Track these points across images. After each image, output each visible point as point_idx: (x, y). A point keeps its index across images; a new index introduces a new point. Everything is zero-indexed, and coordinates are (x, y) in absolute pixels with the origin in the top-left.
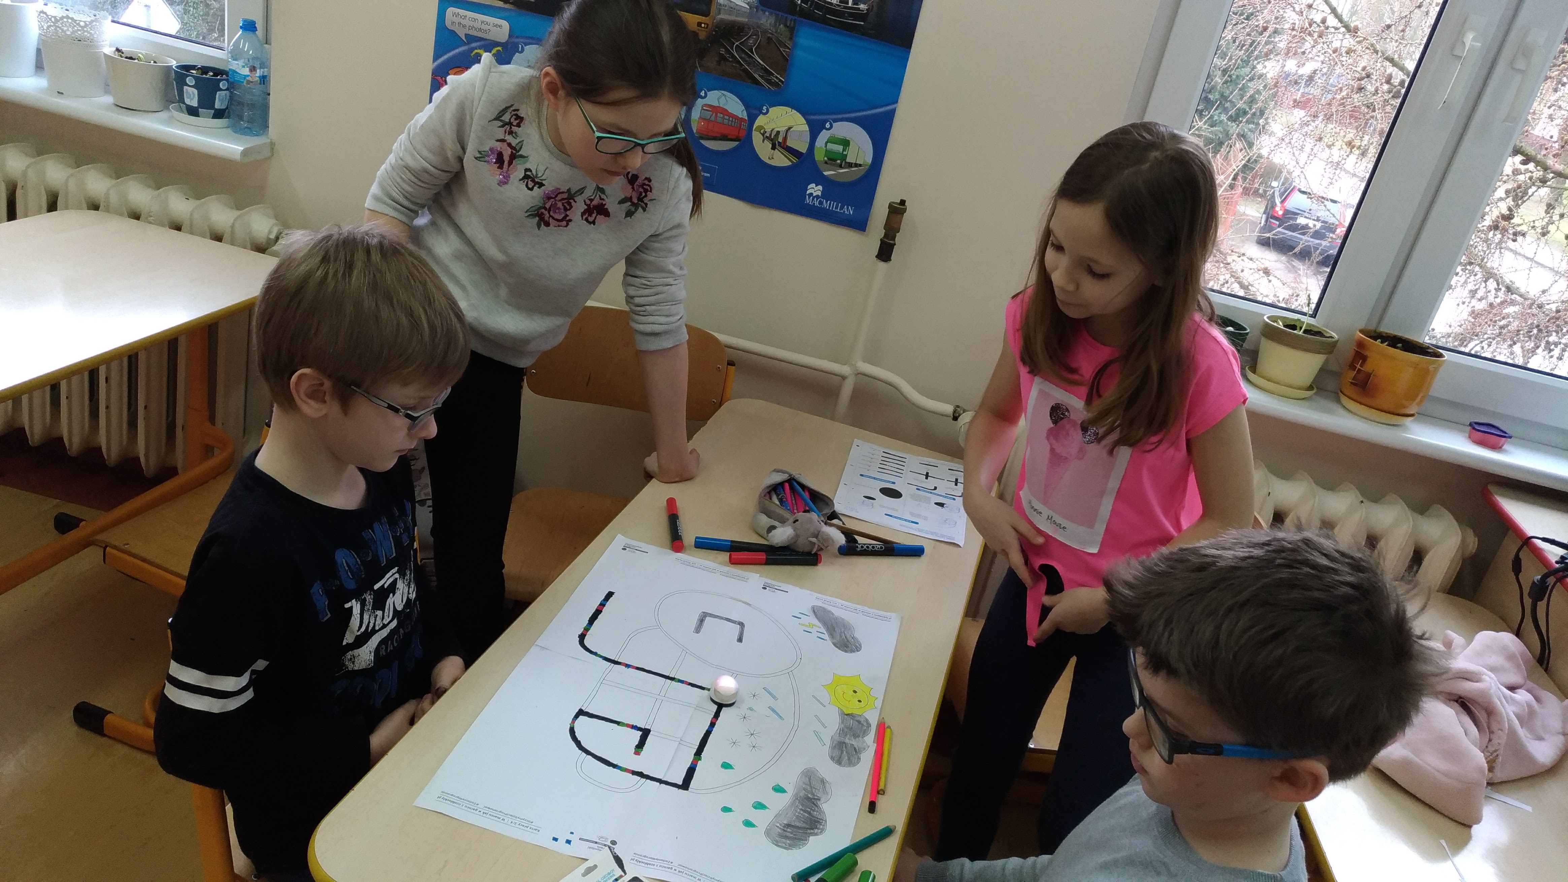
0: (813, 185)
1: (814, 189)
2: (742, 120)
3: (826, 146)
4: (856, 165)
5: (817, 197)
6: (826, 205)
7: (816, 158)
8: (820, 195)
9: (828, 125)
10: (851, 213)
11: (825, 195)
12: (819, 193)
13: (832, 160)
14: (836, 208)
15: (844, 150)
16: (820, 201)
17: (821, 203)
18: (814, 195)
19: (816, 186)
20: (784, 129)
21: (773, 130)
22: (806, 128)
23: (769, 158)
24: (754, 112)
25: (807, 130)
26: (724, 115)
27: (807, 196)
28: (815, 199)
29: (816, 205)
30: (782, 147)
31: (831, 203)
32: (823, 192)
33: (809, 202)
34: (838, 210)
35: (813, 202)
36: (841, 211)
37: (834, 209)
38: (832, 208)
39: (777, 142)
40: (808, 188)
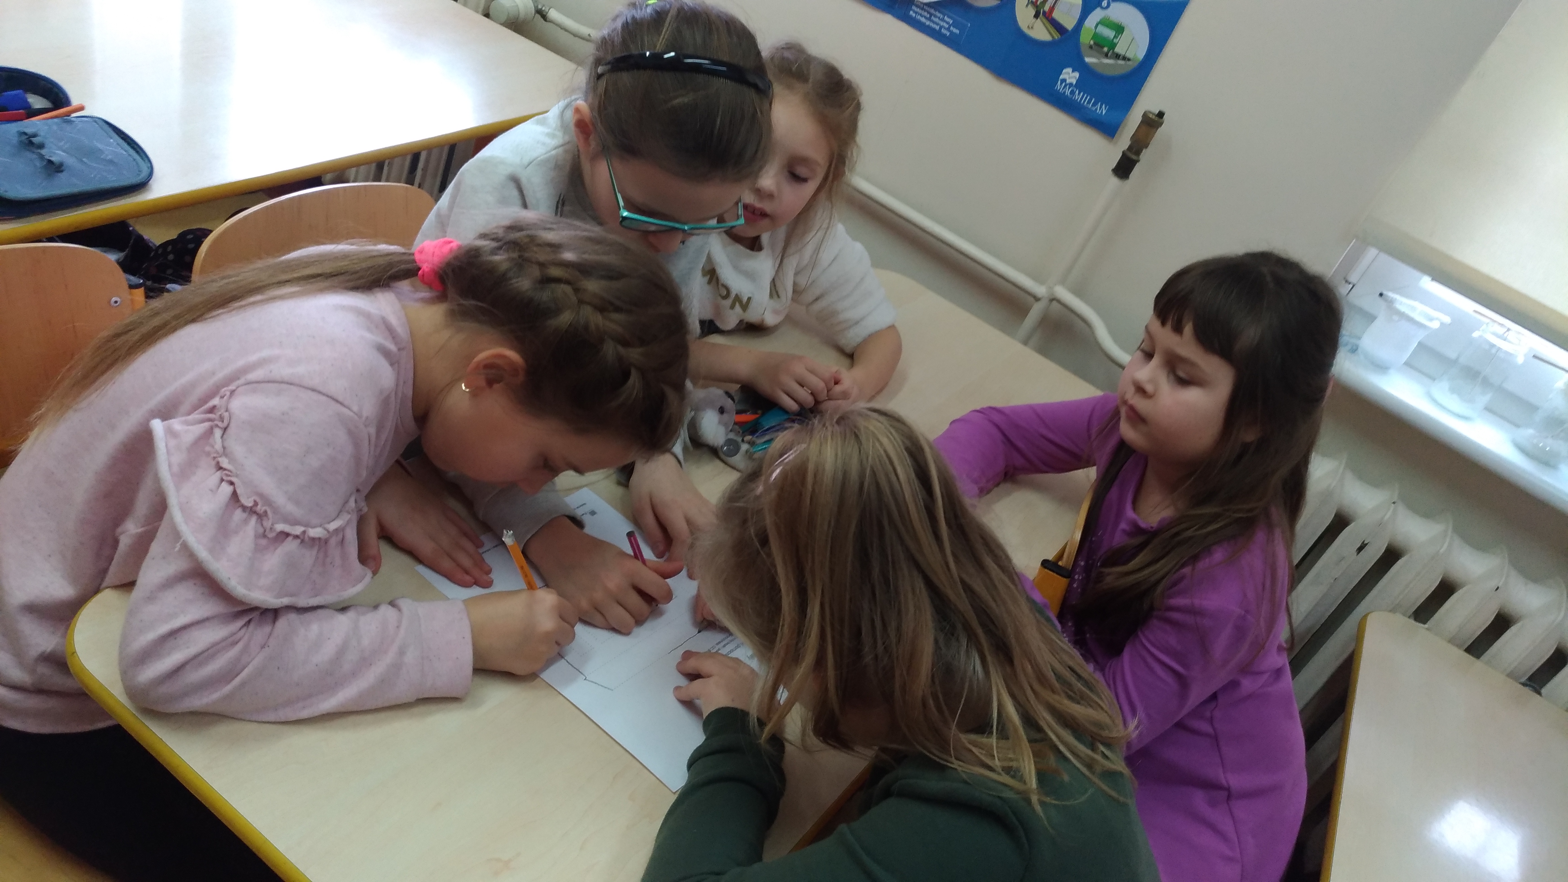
0: (1069, 70)
1: (1070, 75)
3: (1096, 28)
4: (1124, 58)
5: (1071, 85)
6: (1078, 96)
7: (1081, 40)
8: (1074, 83)
9: (1104, 4)
10: (1104, 113)
11: (1080, 84)
12: (1074, 81)
13: (1100, 46)
14: (1089, 102)
15: (1115, 37)
16: (1073, 90)
17: (1072, 93)
18: (1067, 82)
19: (1072, 72)
22: (1079, 1)
23: (1028, 27)
25: (1081, 4)
27: (1059, 82)
28: (1068, 87)
29: (1066, 94)
30: (1047, 18)
31: (1083, 96)
32: (1078, 81)
33: (1060, 89)
34: (1089, 107)
35: (1064, 90)
36: (1092, 108)
37: (1085, 104)
38: (1084, 102)
39: (1042, 10)
40: (1063, 72)
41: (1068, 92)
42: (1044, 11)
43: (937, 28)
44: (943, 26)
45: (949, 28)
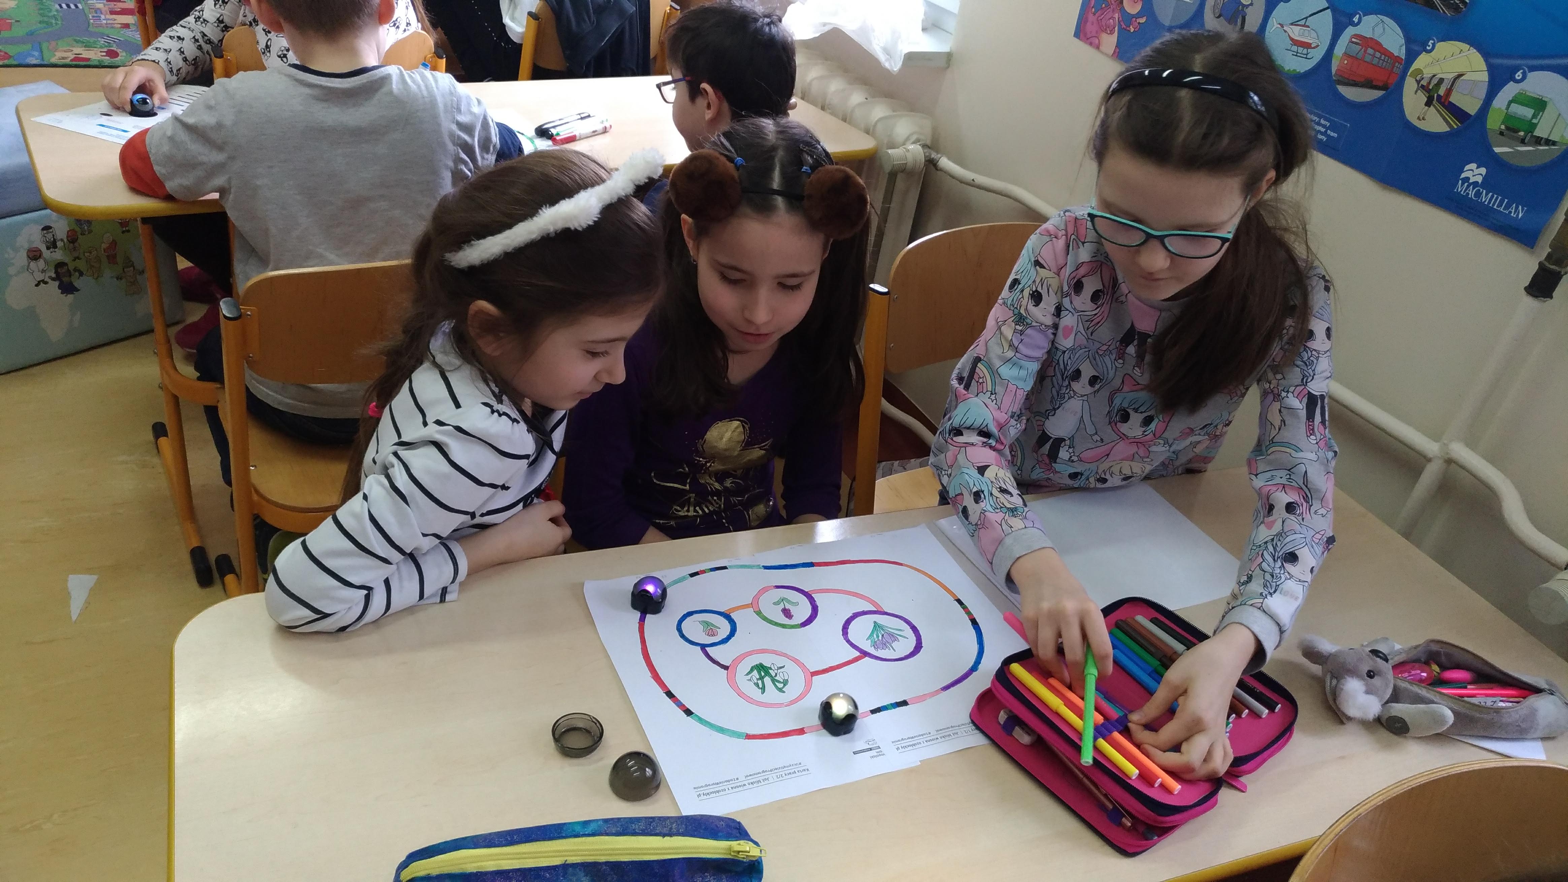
0: (1473, 166)
1: (1474, 172)
2: (1397, 59)
3: (1507, 108)
4: (1548, 142)
5: (1475, 184)
6: (1485, 198)
7: (1488, 126)
8: (1480, 182)
9: (1519, 75)
10: (1520, 216)
11: (1487, 184)
12: (1479, 179)
13: (1515, 130)
14: (1500, 205)
15: (1534, 116)
16: (1478, 190)
17: (1478, 194)
18: (1471, 181)
19: (1477, 168)
20: (1451, 76)
21: (1434, 76)
22: (1485, 77)
23: (1419, 118)
24: (1416, 48)
25: (1487, 80)
26: (1375, 50)
27: (1460, 182)
28: (1471, 187)
29: (1470, 196)
30: (1443, 104)
31: (1492, 196)
32: (1485, 178)
33: (1461, 191)
34: (1502, 210)
35: (1467, 191)
36: (1505, 212)
37: (1495, 207)
38: (1494, 205)
39: (1436, 95)
40: (1465, 169)
41: (1472, 193)
42: (1439, 96)
44: (1319, 131)
45: (1326, 132)
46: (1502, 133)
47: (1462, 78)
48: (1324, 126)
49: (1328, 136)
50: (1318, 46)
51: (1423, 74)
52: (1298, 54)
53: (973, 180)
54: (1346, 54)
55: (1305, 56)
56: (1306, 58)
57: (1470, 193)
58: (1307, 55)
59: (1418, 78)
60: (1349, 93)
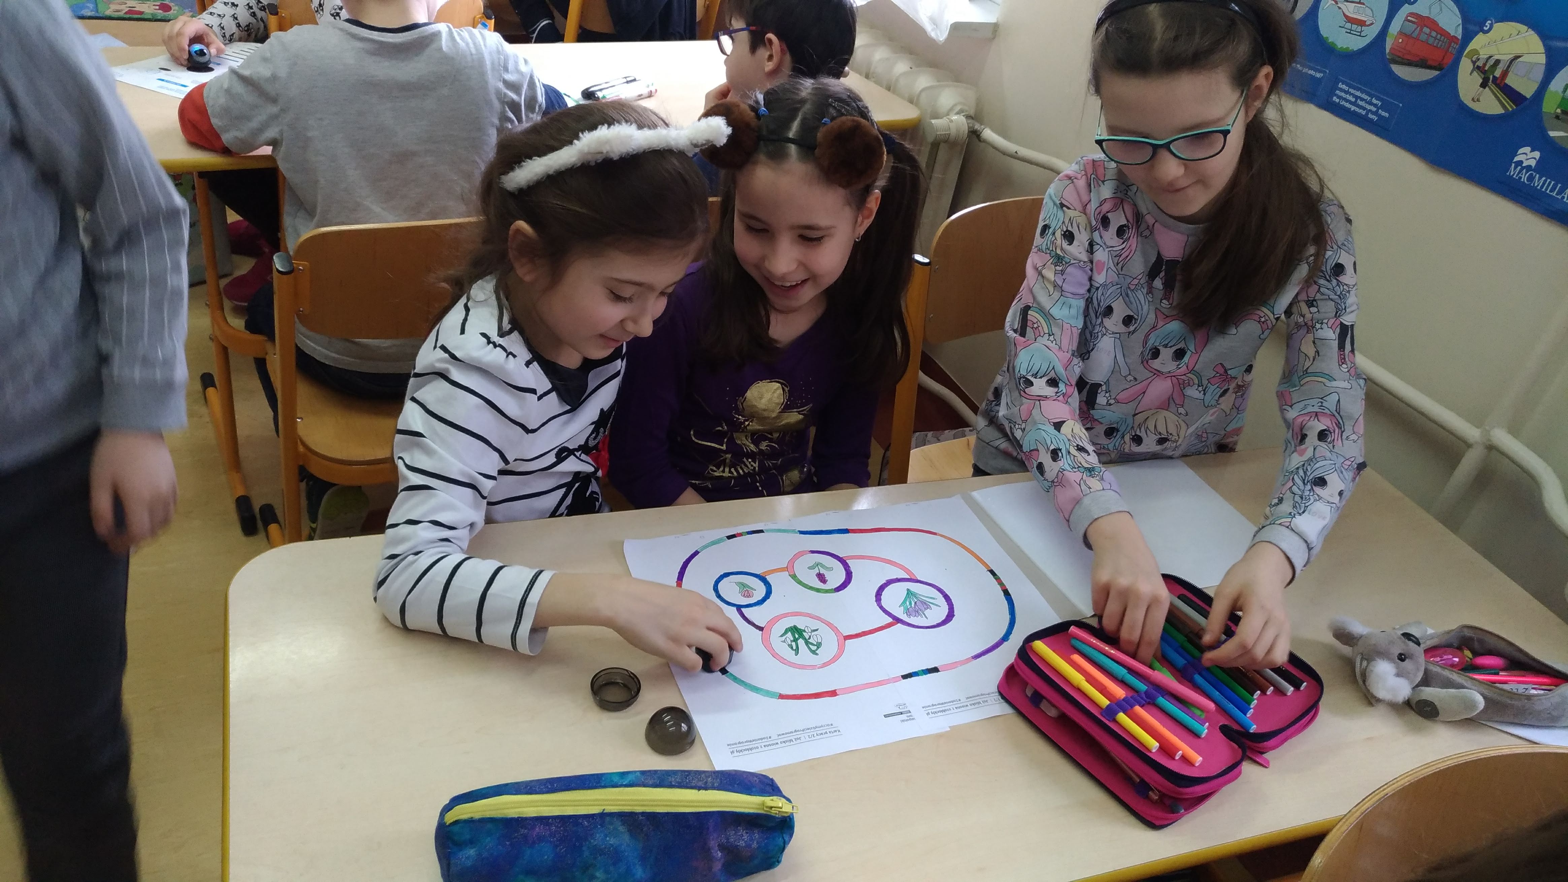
0: (1527, 149)
1: (1528, 156)
2: (1454, 39)
3: (1564, 92)
5: (1529, 168)
6: (1538, 182)
7: (1544, 110)
8: (1533, 166)
11: (1541, 168)
12: (1533, 163)
14: (1552, 189)
16: (1531, 174)
17: (1531, 178)
18: (1524, 165)
19: (1531, 152)
21: (1490, 57)
22: (1542, 59)
23: (1473, 100)
24: (1471, 27)
25: (1544, 62)
26: (1431, 29)
27: (1513, 165)
28: (1524, 171)
29: (1522, 180)
30: (1497, 85)
31: (1546, 181)
32: (1538, 162)
33: (1514, 175)
34: (1554, 195)
35: (1520, 175)
36: (1558, 197)
37: (1548, 192)
38: (1546, 189)
39: (1491, 77)
40: (1518, 153)
41: (1524, 178)
42: (1494, 77)
43: (1364, 113)
44: (1370, 110)
45: (1377, 111)
46: (1557, 117)
47: (1518, 60)
48: (1375, 105)
49: (1380, 116)
50: (1372, 24)
51: (1479, 54)
52: (1352, 32)
53: (1016, 152)
54: (1401, 33)
55: (1359, 34)
56: (1360, 36)
57: (1523, 176)
58: (1361, 32)
59: (1474, 59)
60: (1401, 71)
